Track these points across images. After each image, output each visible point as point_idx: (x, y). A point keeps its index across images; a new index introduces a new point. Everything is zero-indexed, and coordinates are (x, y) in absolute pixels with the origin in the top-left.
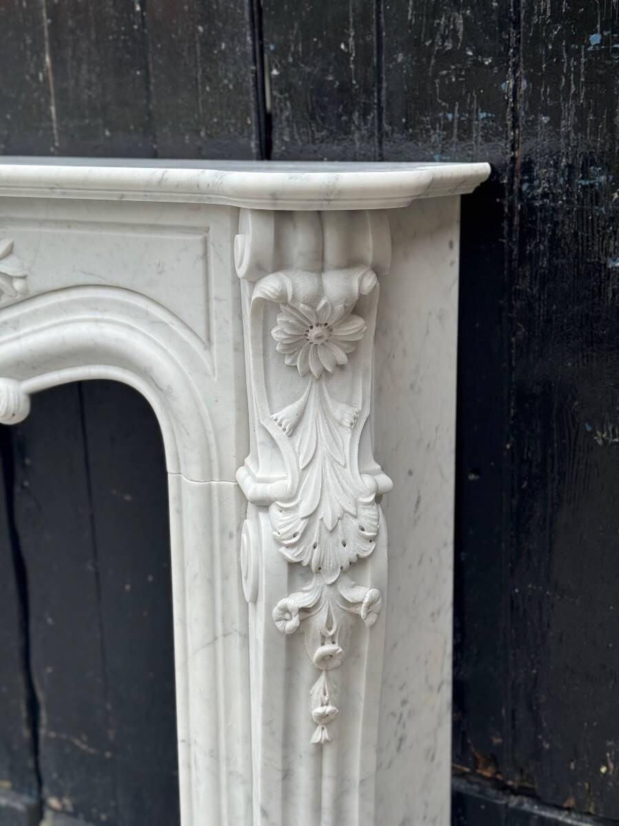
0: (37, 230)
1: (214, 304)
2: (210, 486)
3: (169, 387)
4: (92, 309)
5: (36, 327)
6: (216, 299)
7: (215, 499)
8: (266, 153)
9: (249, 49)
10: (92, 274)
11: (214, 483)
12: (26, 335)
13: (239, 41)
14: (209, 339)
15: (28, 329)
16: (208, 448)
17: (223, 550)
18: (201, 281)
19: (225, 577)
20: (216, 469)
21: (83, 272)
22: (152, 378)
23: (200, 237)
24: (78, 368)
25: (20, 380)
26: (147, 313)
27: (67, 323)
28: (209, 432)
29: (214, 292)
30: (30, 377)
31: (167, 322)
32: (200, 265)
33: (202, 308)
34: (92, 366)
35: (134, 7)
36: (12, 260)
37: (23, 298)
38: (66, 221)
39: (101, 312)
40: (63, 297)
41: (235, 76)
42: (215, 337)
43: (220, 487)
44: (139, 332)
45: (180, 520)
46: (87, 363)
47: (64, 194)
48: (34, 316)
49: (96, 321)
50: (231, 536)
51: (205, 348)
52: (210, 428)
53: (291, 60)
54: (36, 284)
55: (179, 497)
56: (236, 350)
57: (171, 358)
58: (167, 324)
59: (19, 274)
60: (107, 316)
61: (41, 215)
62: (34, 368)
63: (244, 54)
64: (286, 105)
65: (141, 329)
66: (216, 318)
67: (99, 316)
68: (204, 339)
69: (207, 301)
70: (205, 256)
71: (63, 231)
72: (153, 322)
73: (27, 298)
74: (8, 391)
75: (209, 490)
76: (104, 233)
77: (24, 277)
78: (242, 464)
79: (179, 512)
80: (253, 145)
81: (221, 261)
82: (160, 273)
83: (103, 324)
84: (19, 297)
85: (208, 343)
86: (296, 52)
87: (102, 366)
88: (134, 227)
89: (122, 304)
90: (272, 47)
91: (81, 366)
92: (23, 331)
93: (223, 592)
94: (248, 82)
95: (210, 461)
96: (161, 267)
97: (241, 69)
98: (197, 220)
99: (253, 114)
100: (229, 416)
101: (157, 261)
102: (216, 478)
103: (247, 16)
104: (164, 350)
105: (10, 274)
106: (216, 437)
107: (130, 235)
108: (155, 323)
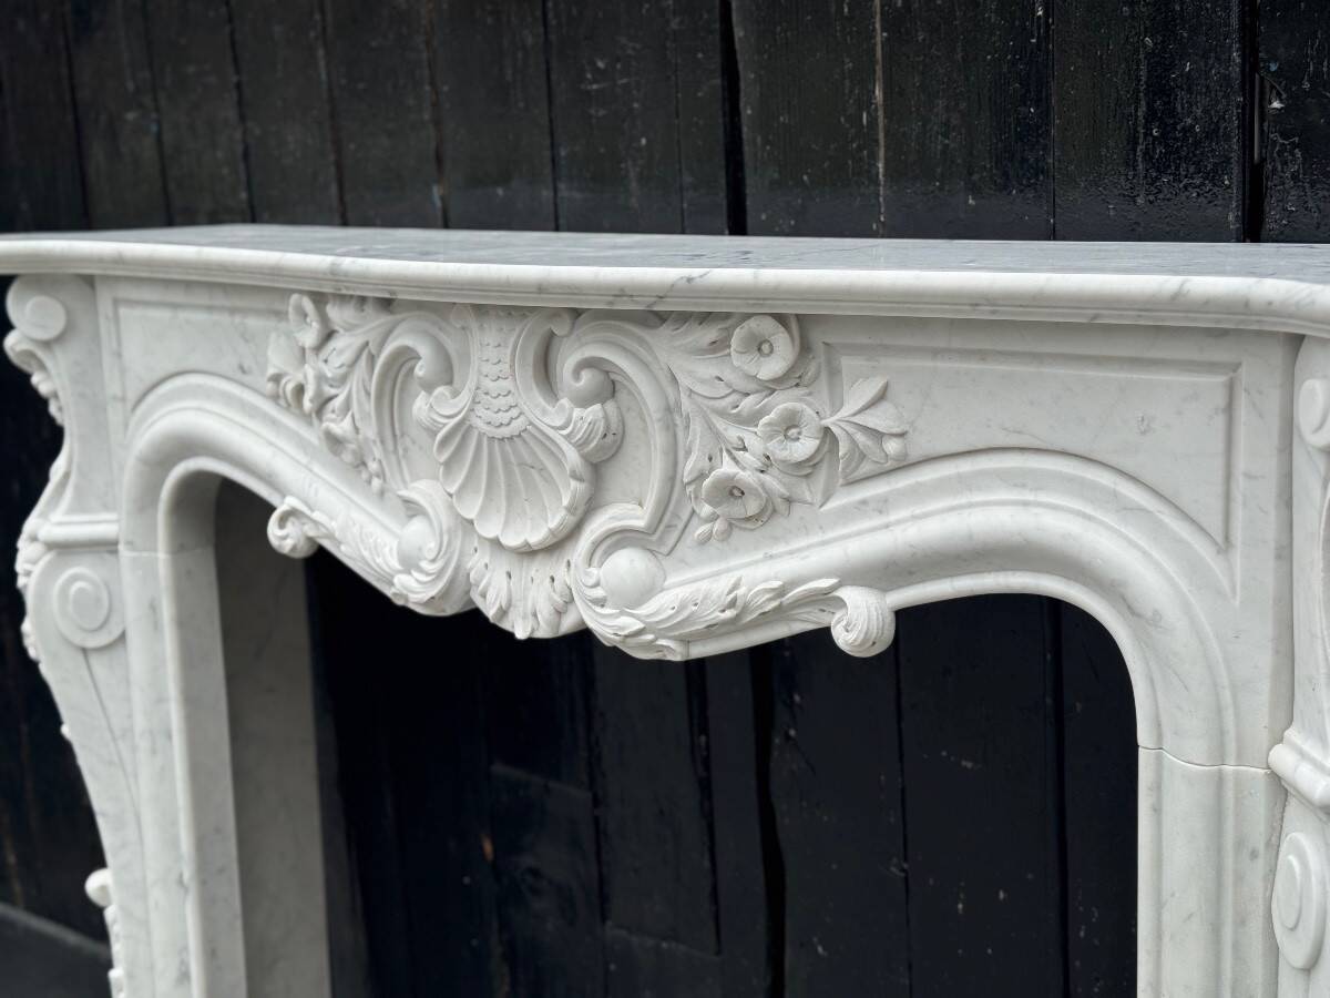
0: (929, 364)
1: (1240, 484)
2: (1220, 772)
3: (1156, 612)
4: (1015, 485)
5: (918, 511)
6: (1248, 476)
7: (1230, 795)
8: (1252, 231)
9: (1235, 71)
10: (1019, 432)
11: (1229, 769)
12: (899, 522)
13: (1218, 59)
14: (1227, 538)
15: (903, 513)
16: (1219, 711)
17: (1239, 878)
18: (1220, 446)
19: (1241, 921)
20: (1231, 747)
21: (1005, 429)
22: (1123, 598)
23: (1222, 379)
24: (986, 574)
25: (885, 590)
26: (1115, 494)
27: (971, 505)
28: (1223, 687)
29: (1241, 463)
30: (900, 587)
31: (1152, 509)
32: (1220, 421)
33: (1219, 489)
34: (1010, 573)
35: (1034, 11)
36: (885, 407)
37: (896, 465)
38: (980, 351)
39: (1031, 490)
40: (965, 466)
41: (1205, 111)
42: (1238, 535)
43: (1238, 776)
44: (1101, 523)
45: (1158, 824)
46: (1002, 568)
47: (994, 312)
48: (916, 493)
49: (1026, 504)
50: (1254, 855)
51: (1218, 552)
52: (1225, 681)
53: (1307, 85)
54: (921, 445)
55: (1158, 787)
56: (1279, 557)
57: (1157, 565)
58: (1149, 512)
59: (896, 430)
60: (1043, 497)
61: (941, 343)
62: (911, 573)
63: (1227, 78)
64: (1293, 155)
65: (1104, 519)
66: (1245, 504)
67: (1030, 497)
68: (1220, 539)
69: (1228, 477)
70: (1230, 409)
71: (974, 366)
72: (1125, 509)
73: (904, 465)
74: (868, 608)
75: (1220, 780)
76: (1047, 370)
77: (902, 435)
78: (1280, 740)
79: (1157, 810)
80: (1231, 217)
81: (1261, 416)
82: (1144, 433)
83: (1036, 510)
84: (889, 465)
85: (1225, 545)
86: (1318, 73)
87: (1028, 574)
88: (1099, 361)
89: (1071, 479)
90: (1273, 68)
91: (990, 572)
92: (893, 517)
93: (1236, 946)
94: (1231, 121)
95: (1222, 733)
96: (1146, 423)
97: (1218, 102)
98: (1220, 353)
99: (1236, 170)
100: (1260, 661)
101: (1141, 415)
102: (1231, 759)
103: (1235, 22)
104: (1145, 553)
105: (880, 430)
106: (1234, 696)
107: (1092, 373)
108: (1127, 509)
